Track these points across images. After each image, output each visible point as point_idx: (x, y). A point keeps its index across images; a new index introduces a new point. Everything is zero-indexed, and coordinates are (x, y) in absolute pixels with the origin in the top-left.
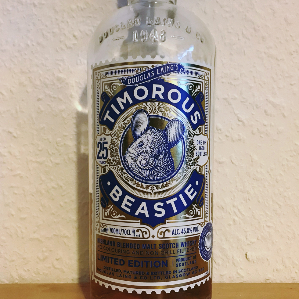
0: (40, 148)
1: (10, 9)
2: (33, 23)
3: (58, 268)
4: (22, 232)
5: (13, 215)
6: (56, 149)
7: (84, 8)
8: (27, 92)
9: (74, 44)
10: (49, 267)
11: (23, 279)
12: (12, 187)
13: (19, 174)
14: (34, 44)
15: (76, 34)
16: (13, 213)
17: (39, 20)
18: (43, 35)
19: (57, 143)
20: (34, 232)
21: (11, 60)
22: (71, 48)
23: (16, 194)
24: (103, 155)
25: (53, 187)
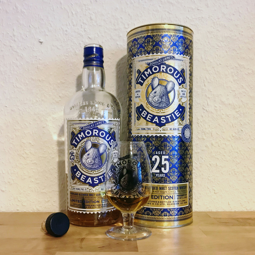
0: (45, 151)
1: (28, 83)
2: (39, 90)
3: (54, 206)
4: (37, 189)
5: (33, 182)
6: (52, 151)
7: (64, 83)
8: (38, 124)
9: (59, 100)
10: (51, 205)
11: (39, 210)
12: (32, 169)
13: (35, 163)
14: (40, 100)
15: (61, 95)
16: (33, 181)
17: (42, 88)
18: (44, 95)
19: (52, 148)
20: (43, 189)
21: (29, 108)
22: (58, 102)
23: (34, 172)
24: (72, 158)
25: (51, 169)
